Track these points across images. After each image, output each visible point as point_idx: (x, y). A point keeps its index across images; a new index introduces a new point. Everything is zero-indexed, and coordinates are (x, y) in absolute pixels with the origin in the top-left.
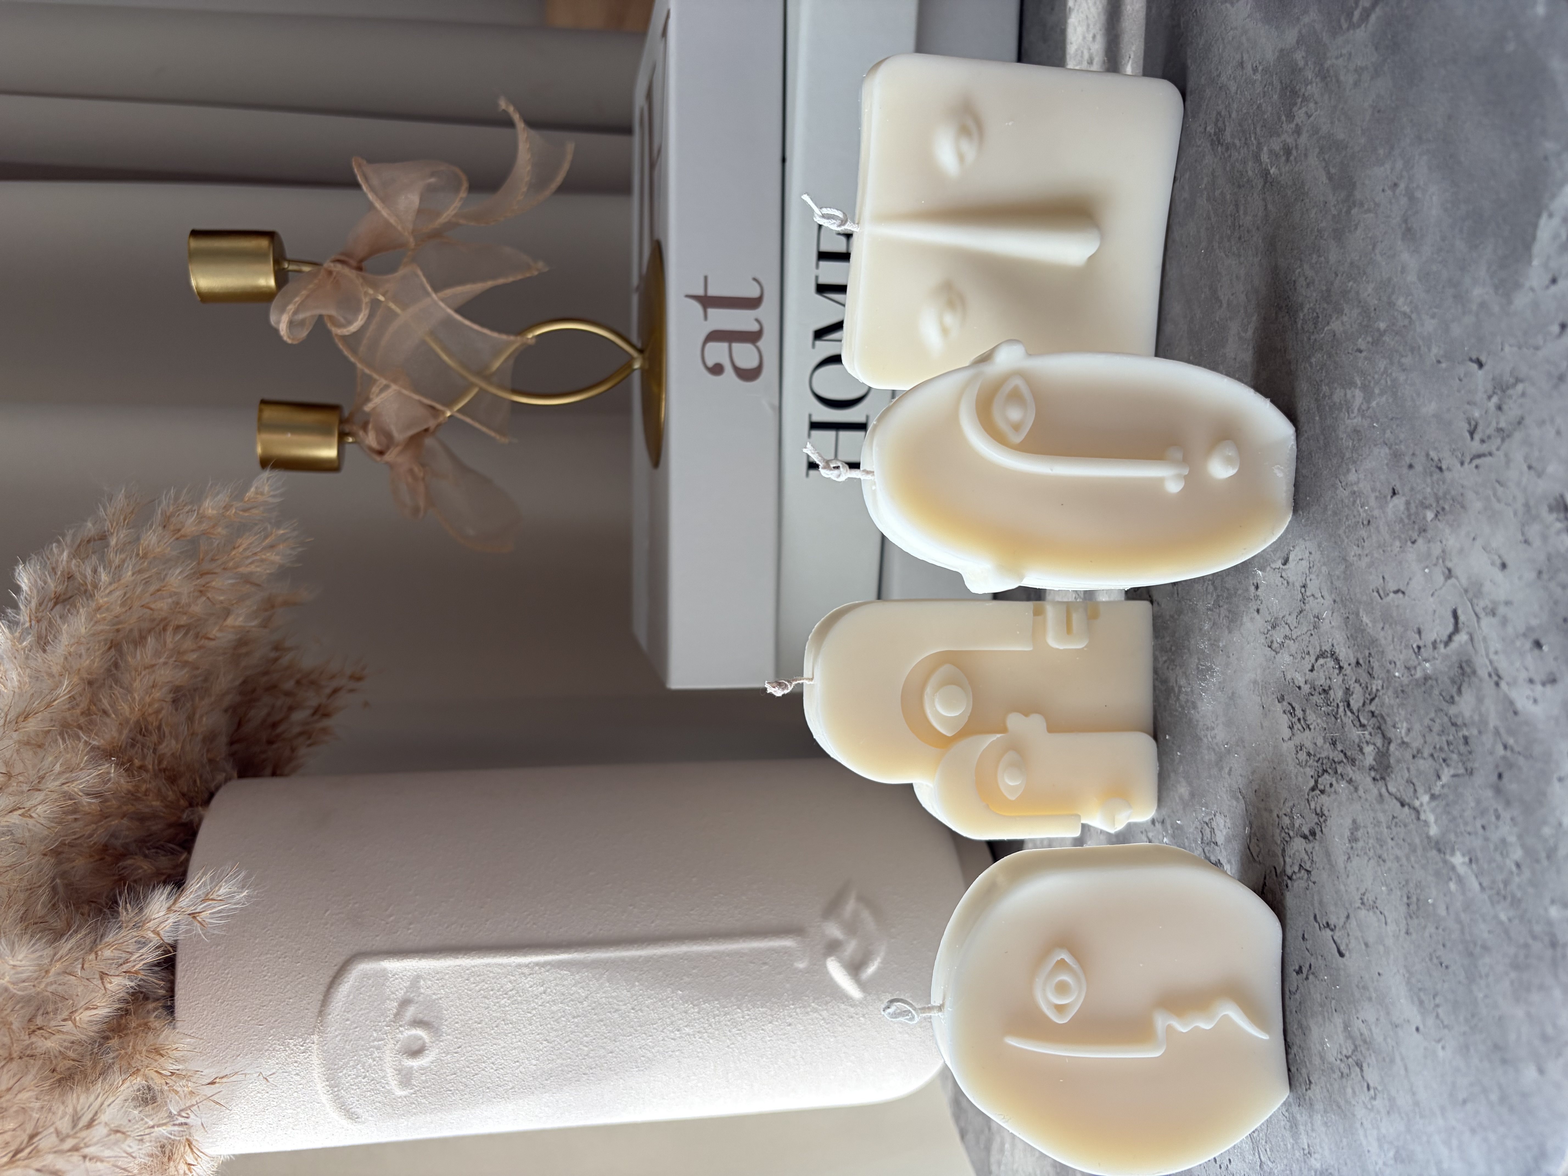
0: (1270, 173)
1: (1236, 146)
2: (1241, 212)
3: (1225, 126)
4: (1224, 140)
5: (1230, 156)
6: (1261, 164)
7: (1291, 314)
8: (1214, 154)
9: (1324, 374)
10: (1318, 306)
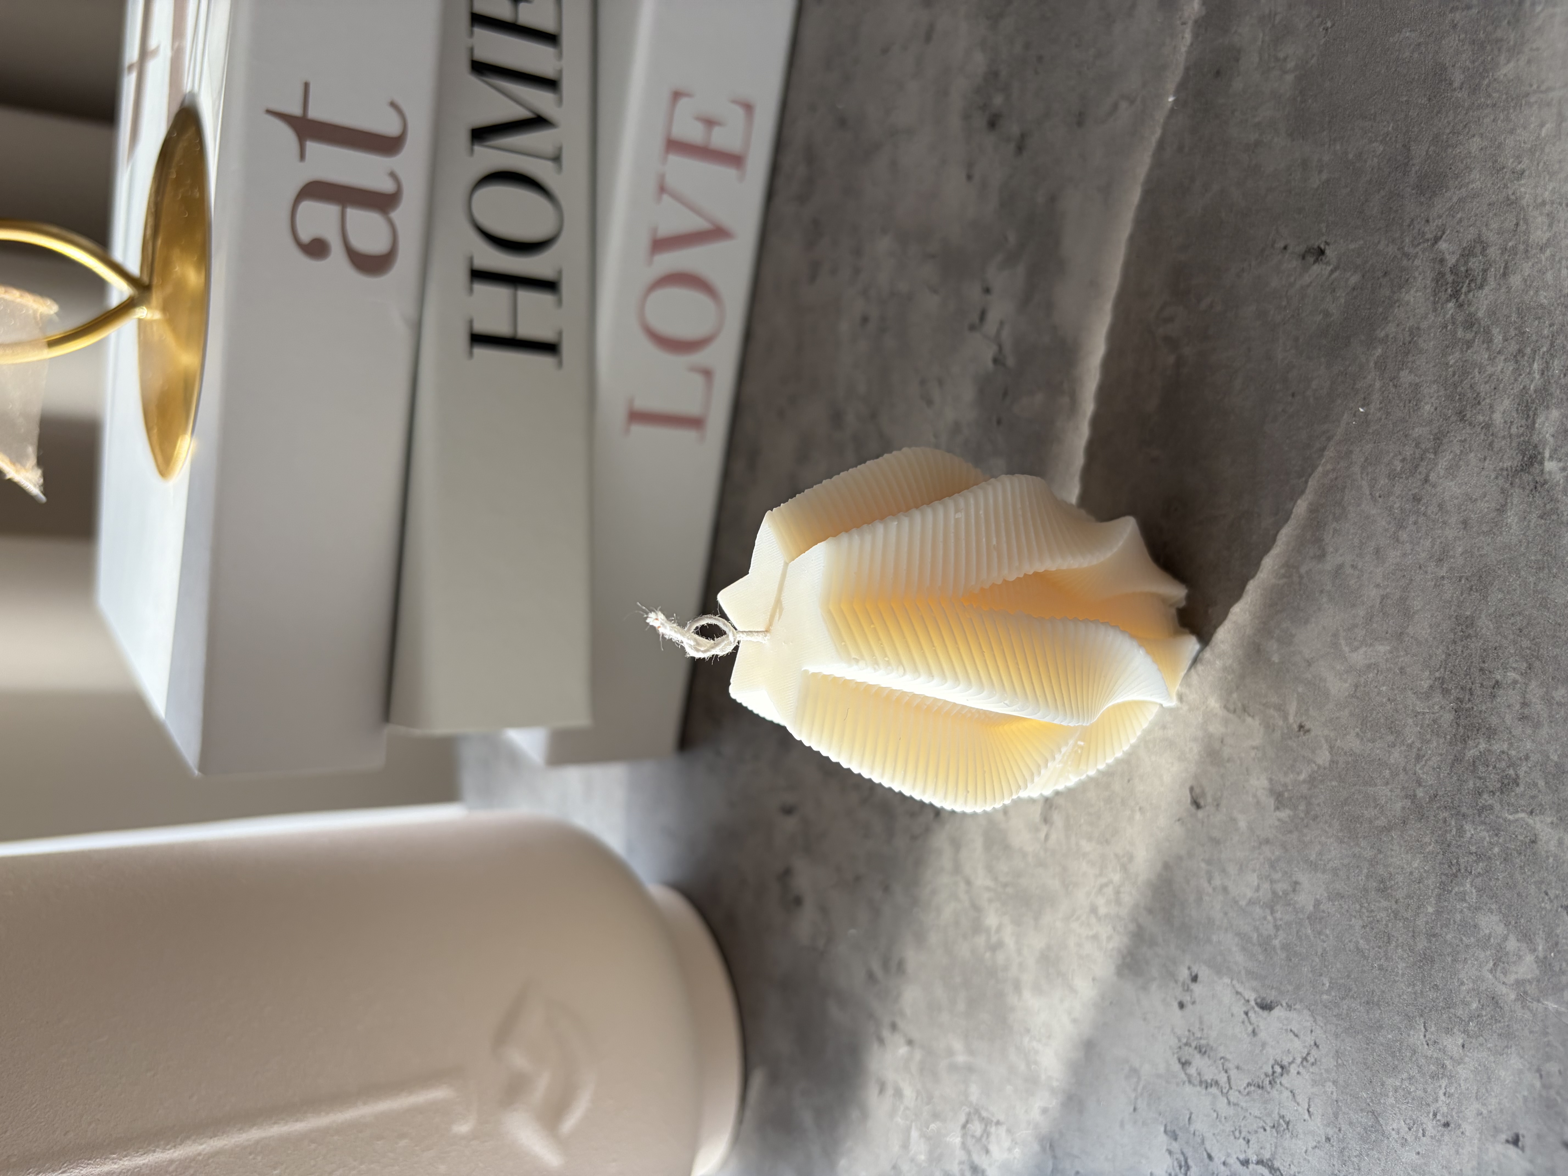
0: (1541, 463)
1: (1491, 341)
2: (1443, 463)
3: (1484, 280)
4: (1469, 305)
5: (1469, 344)
6: (1531, 427)
7: (1463, 722)
8: (1434, 303)
9: (1480, 867)
10: (1524, 768)
